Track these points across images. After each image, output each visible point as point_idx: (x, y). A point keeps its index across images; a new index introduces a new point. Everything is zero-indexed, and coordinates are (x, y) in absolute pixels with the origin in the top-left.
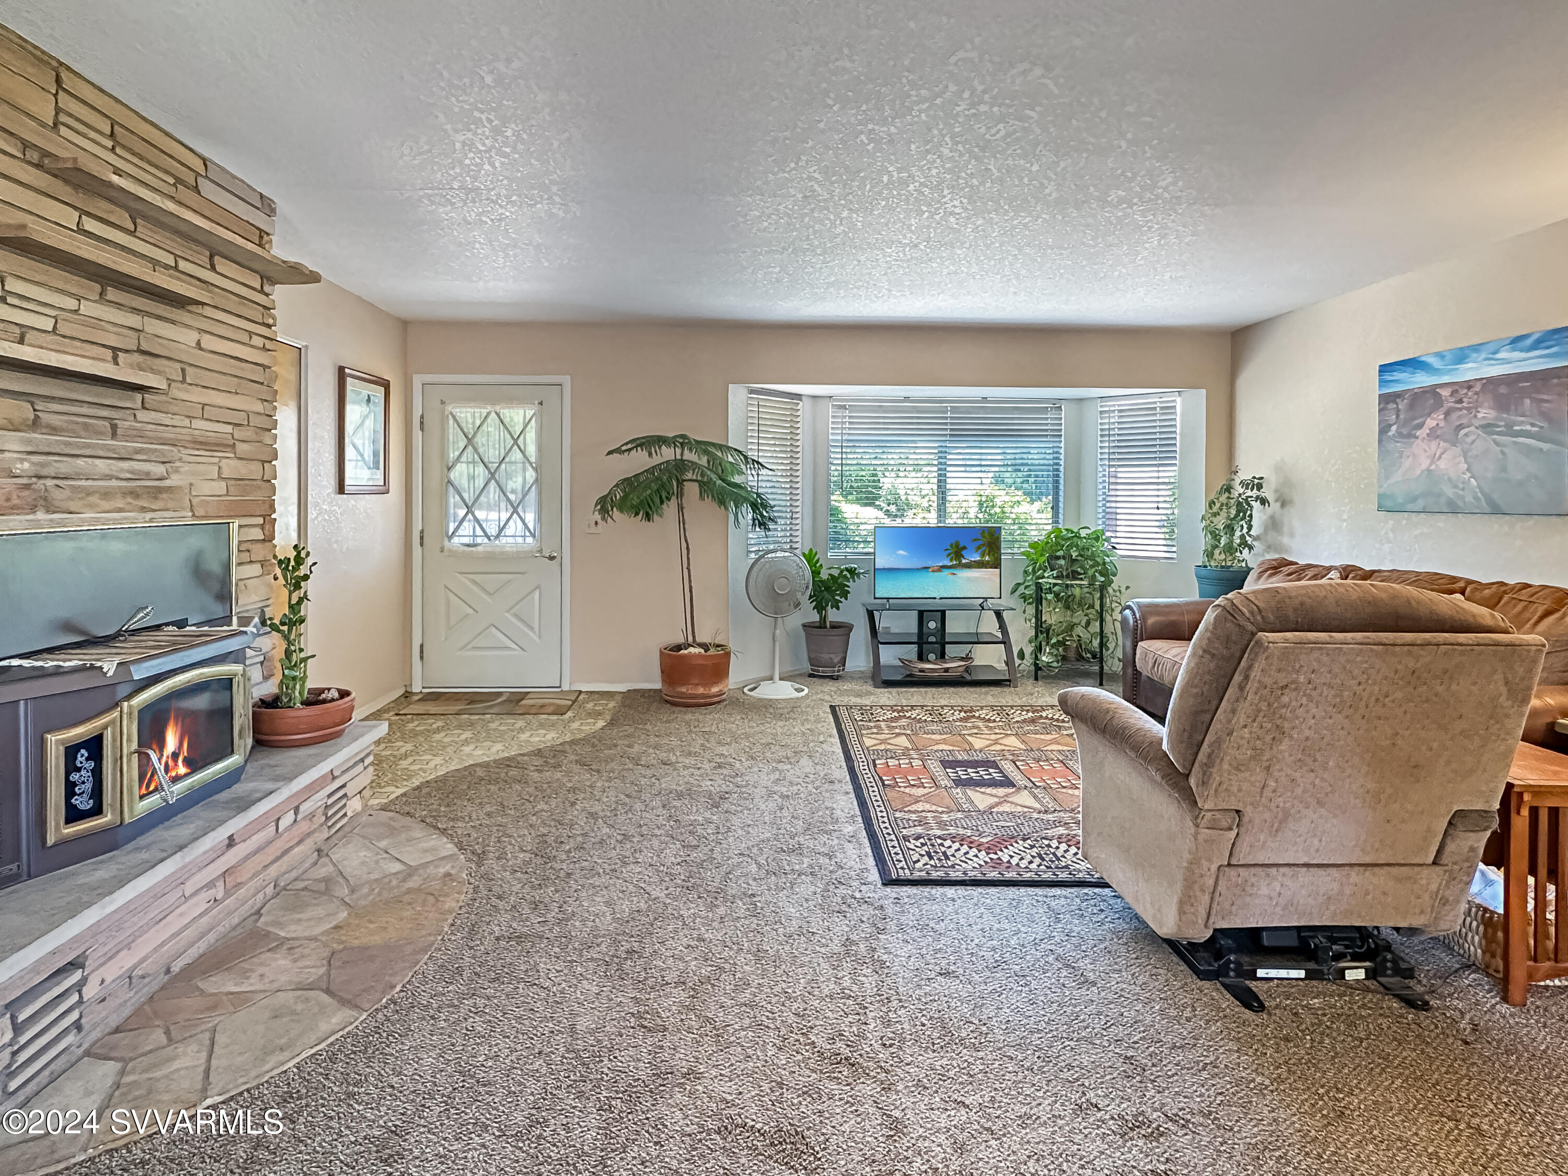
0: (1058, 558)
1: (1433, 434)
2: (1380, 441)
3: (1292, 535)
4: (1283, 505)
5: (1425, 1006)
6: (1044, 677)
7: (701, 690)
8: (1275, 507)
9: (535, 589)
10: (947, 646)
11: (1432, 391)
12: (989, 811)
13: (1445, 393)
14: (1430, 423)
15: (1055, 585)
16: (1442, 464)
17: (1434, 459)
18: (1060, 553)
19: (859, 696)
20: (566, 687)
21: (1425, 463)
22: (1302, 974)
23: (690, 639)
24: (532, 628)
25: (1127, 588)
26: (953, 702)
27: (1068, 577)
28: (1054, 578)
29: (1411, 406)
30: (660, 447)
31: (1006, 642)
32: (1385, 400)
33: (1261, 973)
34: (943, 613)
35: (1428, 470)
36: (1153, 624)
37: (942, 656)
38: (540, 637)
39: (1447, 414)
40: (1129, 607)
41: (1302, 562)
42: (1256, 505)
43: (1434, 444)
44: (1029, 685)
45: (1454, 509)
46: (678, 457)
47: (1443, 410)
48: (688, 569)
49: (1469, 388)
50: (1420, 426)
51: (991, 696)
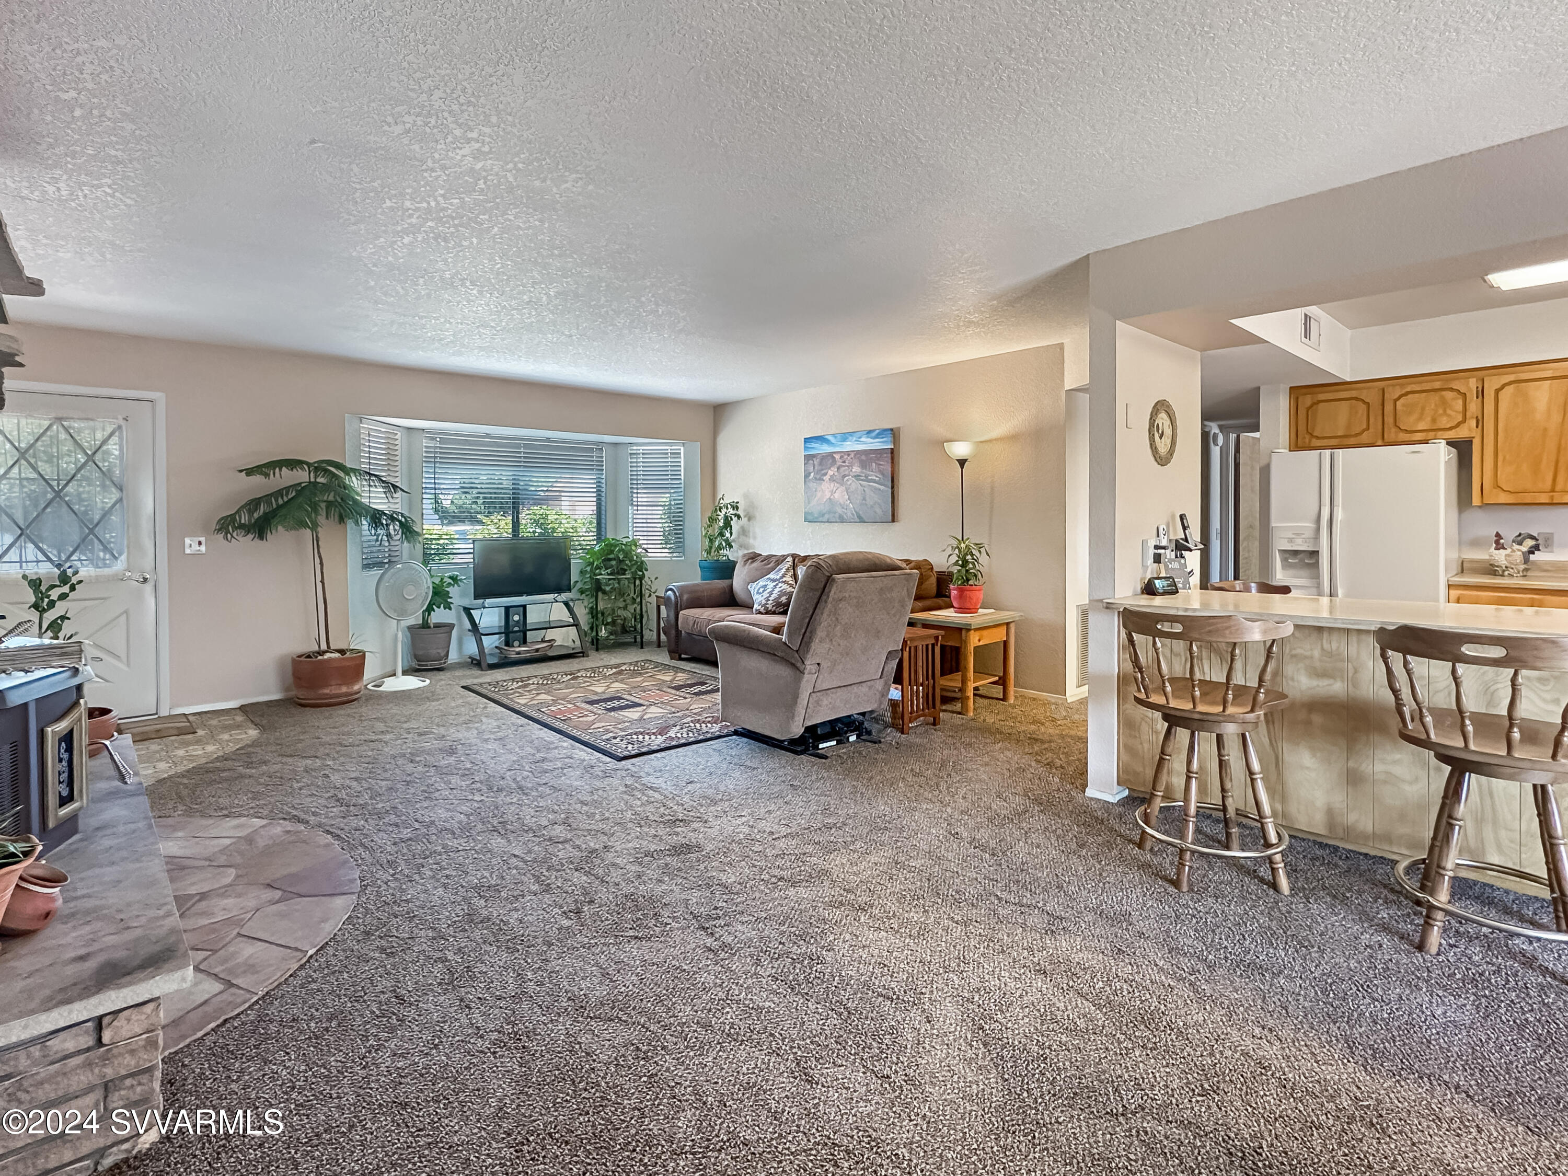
0: (610, 560)
1: (832, 479)
2: (805, 482)
3: (755, 538)
4: (749, 520)
5: (880, 742)
6: (603, 649)
7: (344, 689)
8: (744, 520)
9: (122, 614)
10: (528, 633)
11: (831, 455)
12: (641, 719)
13: (837, 457)
14: (830, 473)
15: (610, 579)
16: (836, 495)
17: (833, 493)
18: (612, 556)
19: (476, 678)
20: (164, 712)
21: (828, 495)
22: (834, 743)
23: (324, 646)
24: (118, 657)
25: (656, 578)
26: (558, 670)
27: (618, 573)
28: (608, 574)
29: (820, 464)
30: (280, 470)
31: (576, 625)
32: (808, 458)
33: (821, 746)
34: (524, 607)
35: (830, 499)
36: (687, 599)
37: (524, 642)
38: (128, 665)
39: (838, 469)
40: (671, 590)
41: (765, 554)
42: (735, 519)
43: (832, 485)
44: (593, 654)
45: (842, 520)
46: (312, 480)
47: (836, 466)
48: (322, 582)
49: (849, 455)
50: (825, 474)
51: (574, 665)
